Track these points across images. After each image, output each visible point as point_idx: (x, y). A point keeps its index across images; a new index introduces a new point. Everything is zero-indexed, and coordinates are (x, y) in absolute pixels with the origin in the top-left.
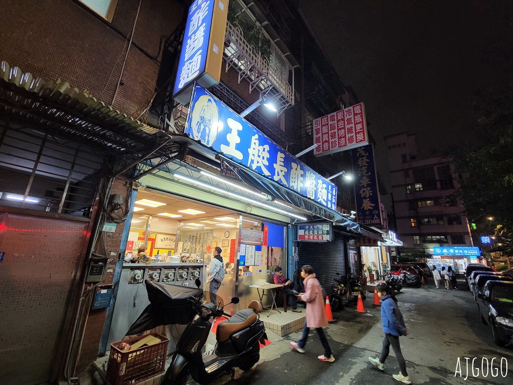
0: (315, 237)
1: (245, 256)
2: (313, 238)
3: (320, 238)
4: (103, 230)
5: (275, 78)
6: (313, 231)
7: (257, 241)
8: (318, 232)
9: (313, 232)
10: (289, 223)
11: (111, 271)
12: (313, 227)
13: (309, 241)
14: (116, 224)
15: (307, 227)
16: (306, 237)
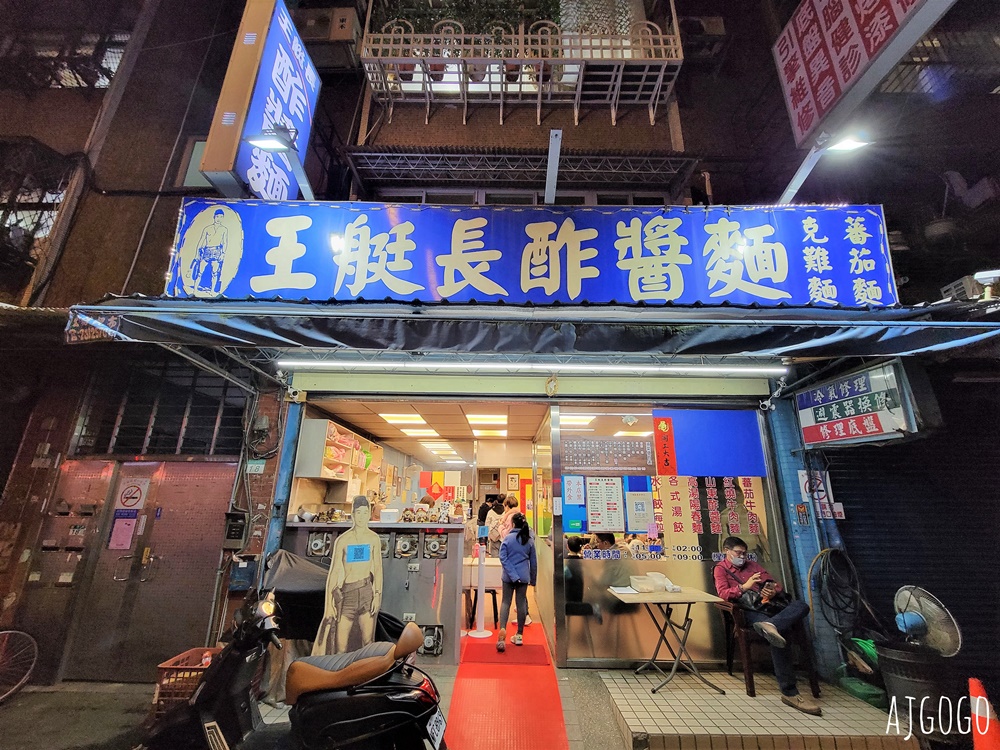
0: (852, 425)
1: (584, 506)
2: (846, 429)
3: (868, 422)
4: (248, 472)
5: (596, 42)
6: (840, 405)
7: (627, 464)
8: (855, 406)
9: (841, 410)
10: (764, 398)
11: (259, 533)
12: (838, 392)
13: (838, 443)
14: (265, 461)
15: (819, 396)
16: (824, 430)
